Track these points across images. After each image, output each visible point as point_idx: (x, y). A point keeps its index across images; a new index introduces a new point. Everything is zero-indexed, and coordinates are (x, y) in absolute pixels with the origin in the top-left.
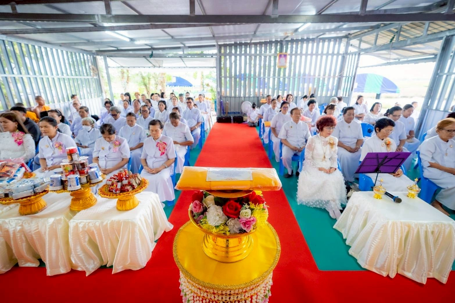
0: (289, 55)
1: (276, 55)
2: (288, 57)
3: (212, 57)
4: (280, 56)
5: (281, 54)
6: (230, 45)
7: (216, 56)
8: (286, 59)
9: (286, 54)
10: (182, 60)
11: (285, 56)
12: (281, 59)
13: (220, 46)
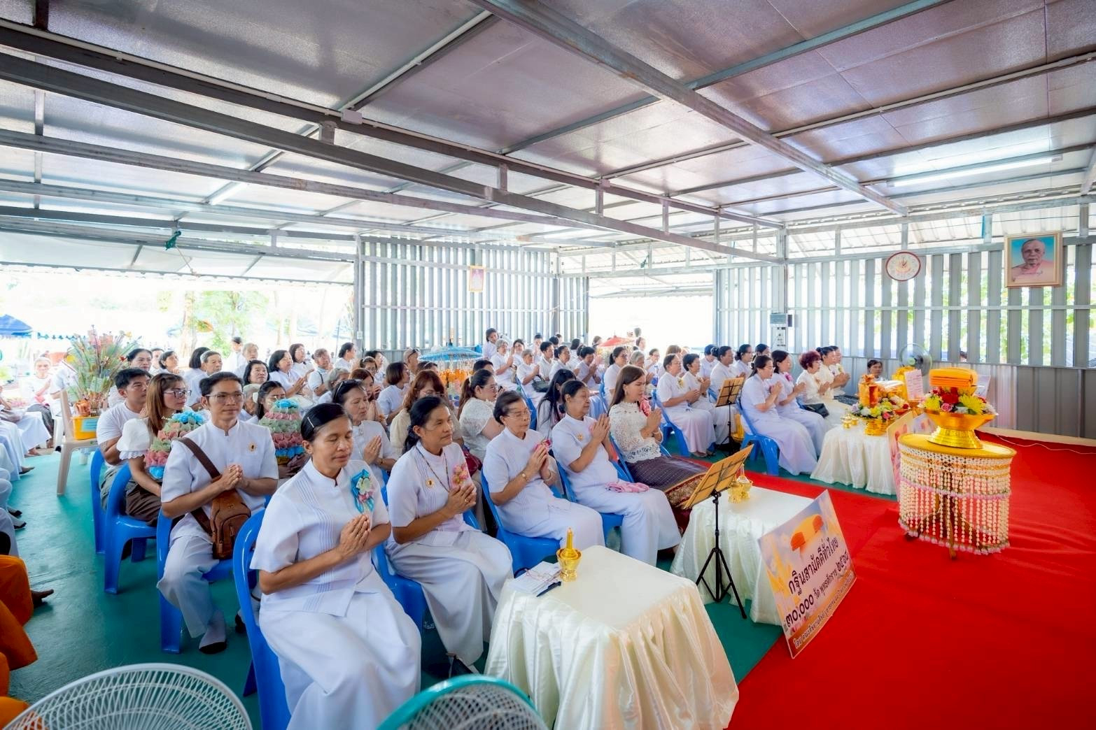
1: (465, 269)
2: (485, 274)
3: (347, 261)
5: (474, 267)
6: (384, 242)
7: (354, 261)
8: (482, 277)
9: (481, 268)
11: (481, 271)
12: (475, 276)
13: (363, 240)
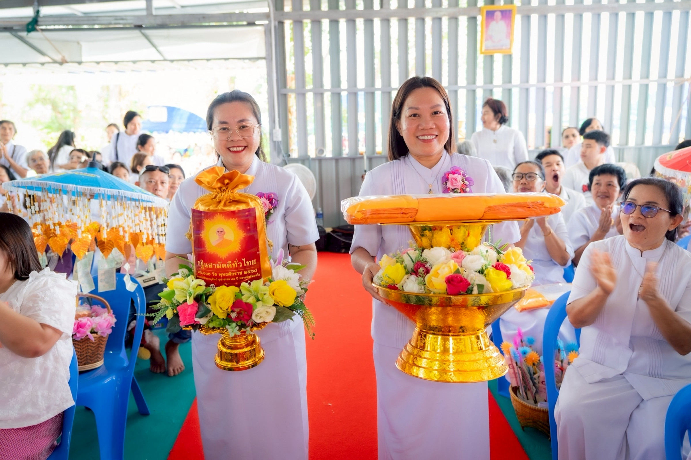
0: (519, 10)
1: (473, 14)
2: (517, 19)
3: (251, 24)
4: (490, 15)
5: (491, 8)
7: (266, 22)
8: (509, 25)
9: (508, 7)
10: (146, 37)
11: (507, 15)
12: (493, 25)
